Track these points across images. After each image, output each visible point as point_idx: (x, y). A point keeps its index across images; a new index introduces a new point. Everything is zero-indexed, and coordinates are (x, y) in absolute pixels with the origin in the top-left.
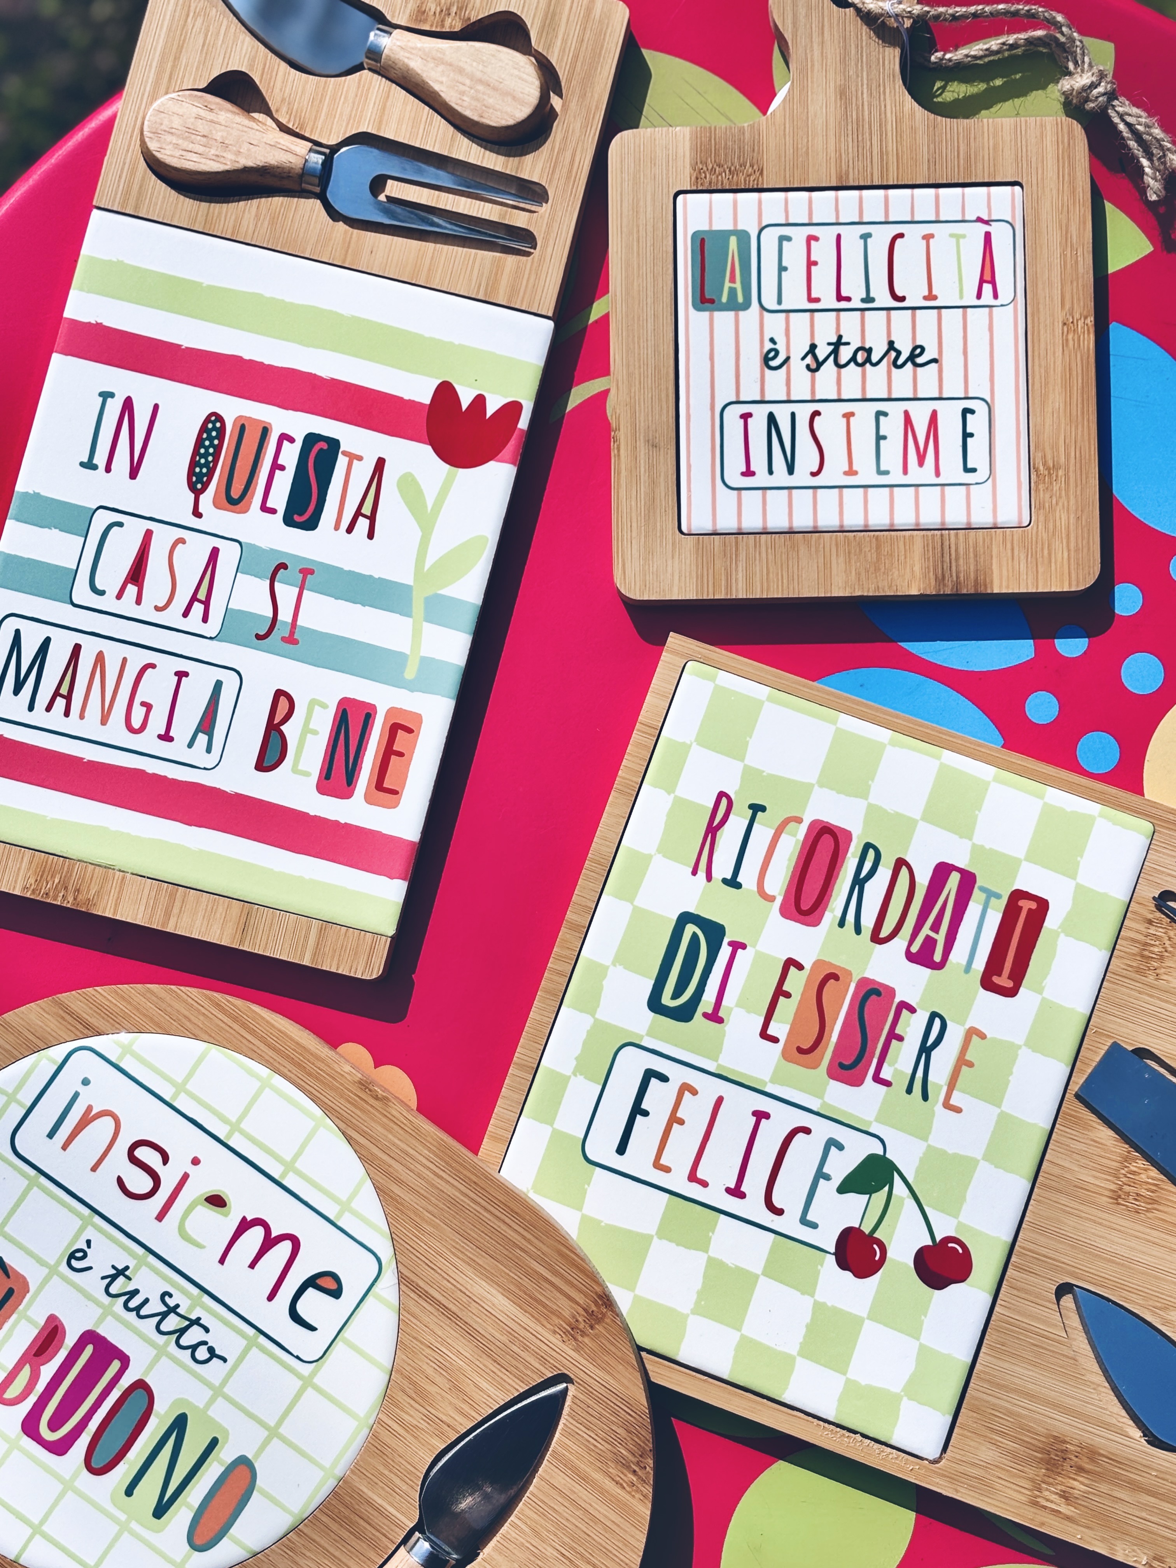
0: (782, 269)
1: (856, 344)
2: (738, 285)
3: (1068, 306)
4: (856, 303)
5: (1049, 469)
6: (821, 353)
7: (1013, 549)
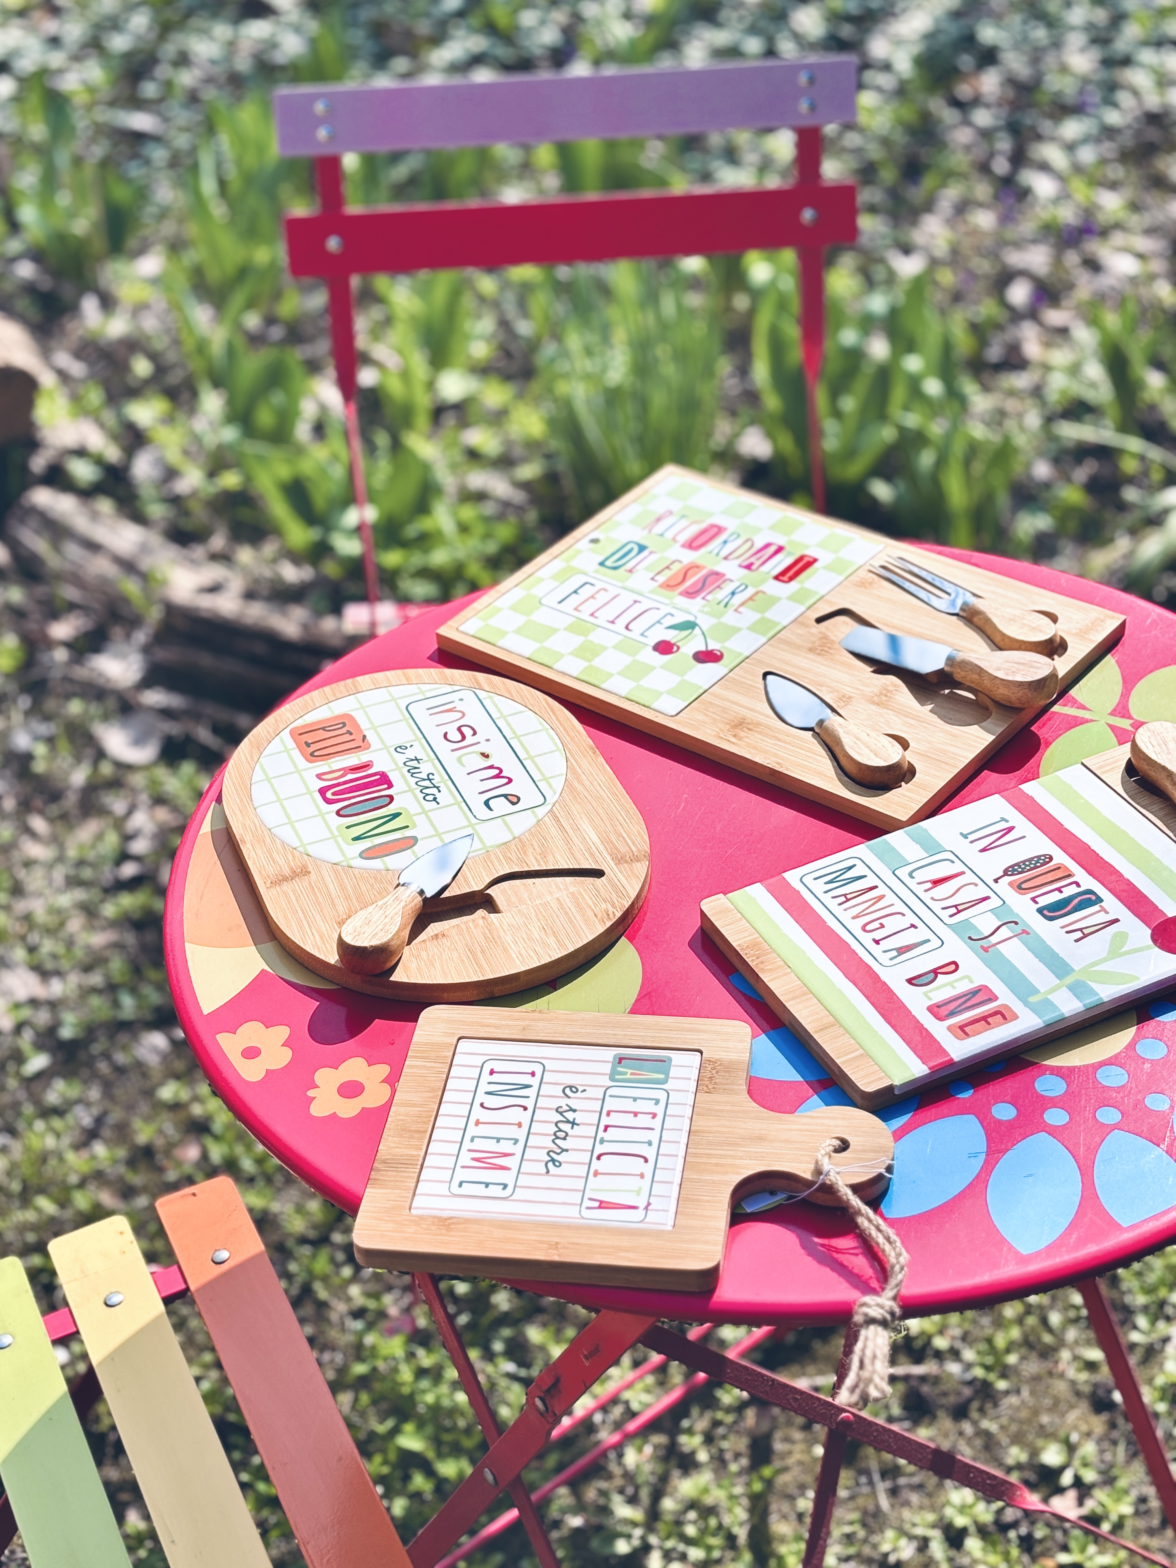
0: (635, 1099)
1: (570, 1132)
2: (628, 1076)
3: (570, 1246)
4: (601, 1134)
5: (449, 1225)
6: (568, 1115)
7: (394, 1201)
